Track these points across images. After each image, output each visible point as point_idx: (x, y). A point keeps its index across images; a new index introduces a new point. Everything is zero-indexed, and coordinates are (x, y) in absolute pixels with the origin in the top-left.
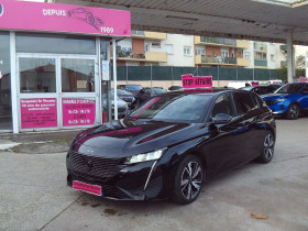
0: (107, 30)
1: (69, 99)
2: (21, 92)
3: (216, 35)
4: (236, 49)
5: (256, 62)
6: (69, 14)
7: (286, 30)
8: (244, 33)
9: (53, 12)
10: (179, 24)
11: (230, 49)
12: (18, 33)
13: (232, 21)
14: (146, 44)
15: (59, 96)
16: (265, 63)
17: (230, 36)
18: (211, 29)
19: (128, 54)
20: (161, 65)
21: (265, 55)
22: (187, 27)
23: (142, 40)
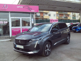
0: (33, 11)
1: (24, 28)
2: (12, 27)
3: (62, 11)
4: (67, 15)
5: (73, 18)
6: (23, 7)
7: (80, 10)
8: (69, 11)
9: (20, 7)
10: (52, 9)
11: (66, 15)
12: (11, 12)
13: (65, 8)
14: (44, 14)
15: (21, 27)
16: (75, 18)
17: (65, 11)
18: (60, 10)
19: (39, 16)
20: (48, 19)
21: (75, 16)
22: (54, 9)
23: (43, 13)
